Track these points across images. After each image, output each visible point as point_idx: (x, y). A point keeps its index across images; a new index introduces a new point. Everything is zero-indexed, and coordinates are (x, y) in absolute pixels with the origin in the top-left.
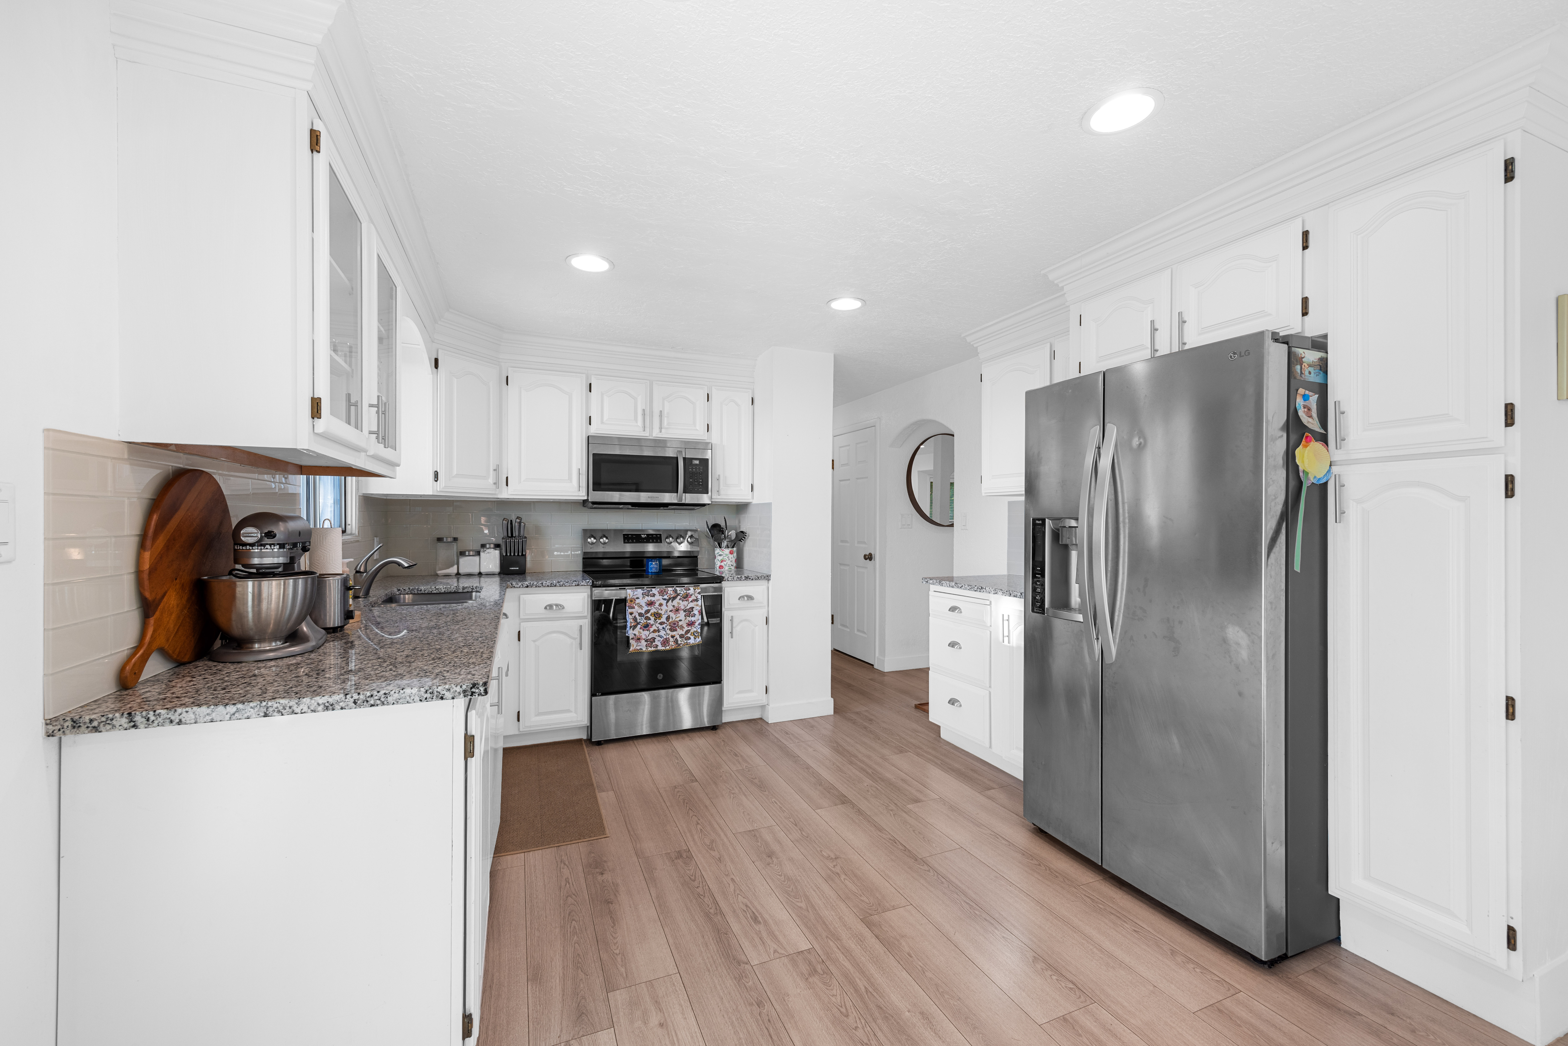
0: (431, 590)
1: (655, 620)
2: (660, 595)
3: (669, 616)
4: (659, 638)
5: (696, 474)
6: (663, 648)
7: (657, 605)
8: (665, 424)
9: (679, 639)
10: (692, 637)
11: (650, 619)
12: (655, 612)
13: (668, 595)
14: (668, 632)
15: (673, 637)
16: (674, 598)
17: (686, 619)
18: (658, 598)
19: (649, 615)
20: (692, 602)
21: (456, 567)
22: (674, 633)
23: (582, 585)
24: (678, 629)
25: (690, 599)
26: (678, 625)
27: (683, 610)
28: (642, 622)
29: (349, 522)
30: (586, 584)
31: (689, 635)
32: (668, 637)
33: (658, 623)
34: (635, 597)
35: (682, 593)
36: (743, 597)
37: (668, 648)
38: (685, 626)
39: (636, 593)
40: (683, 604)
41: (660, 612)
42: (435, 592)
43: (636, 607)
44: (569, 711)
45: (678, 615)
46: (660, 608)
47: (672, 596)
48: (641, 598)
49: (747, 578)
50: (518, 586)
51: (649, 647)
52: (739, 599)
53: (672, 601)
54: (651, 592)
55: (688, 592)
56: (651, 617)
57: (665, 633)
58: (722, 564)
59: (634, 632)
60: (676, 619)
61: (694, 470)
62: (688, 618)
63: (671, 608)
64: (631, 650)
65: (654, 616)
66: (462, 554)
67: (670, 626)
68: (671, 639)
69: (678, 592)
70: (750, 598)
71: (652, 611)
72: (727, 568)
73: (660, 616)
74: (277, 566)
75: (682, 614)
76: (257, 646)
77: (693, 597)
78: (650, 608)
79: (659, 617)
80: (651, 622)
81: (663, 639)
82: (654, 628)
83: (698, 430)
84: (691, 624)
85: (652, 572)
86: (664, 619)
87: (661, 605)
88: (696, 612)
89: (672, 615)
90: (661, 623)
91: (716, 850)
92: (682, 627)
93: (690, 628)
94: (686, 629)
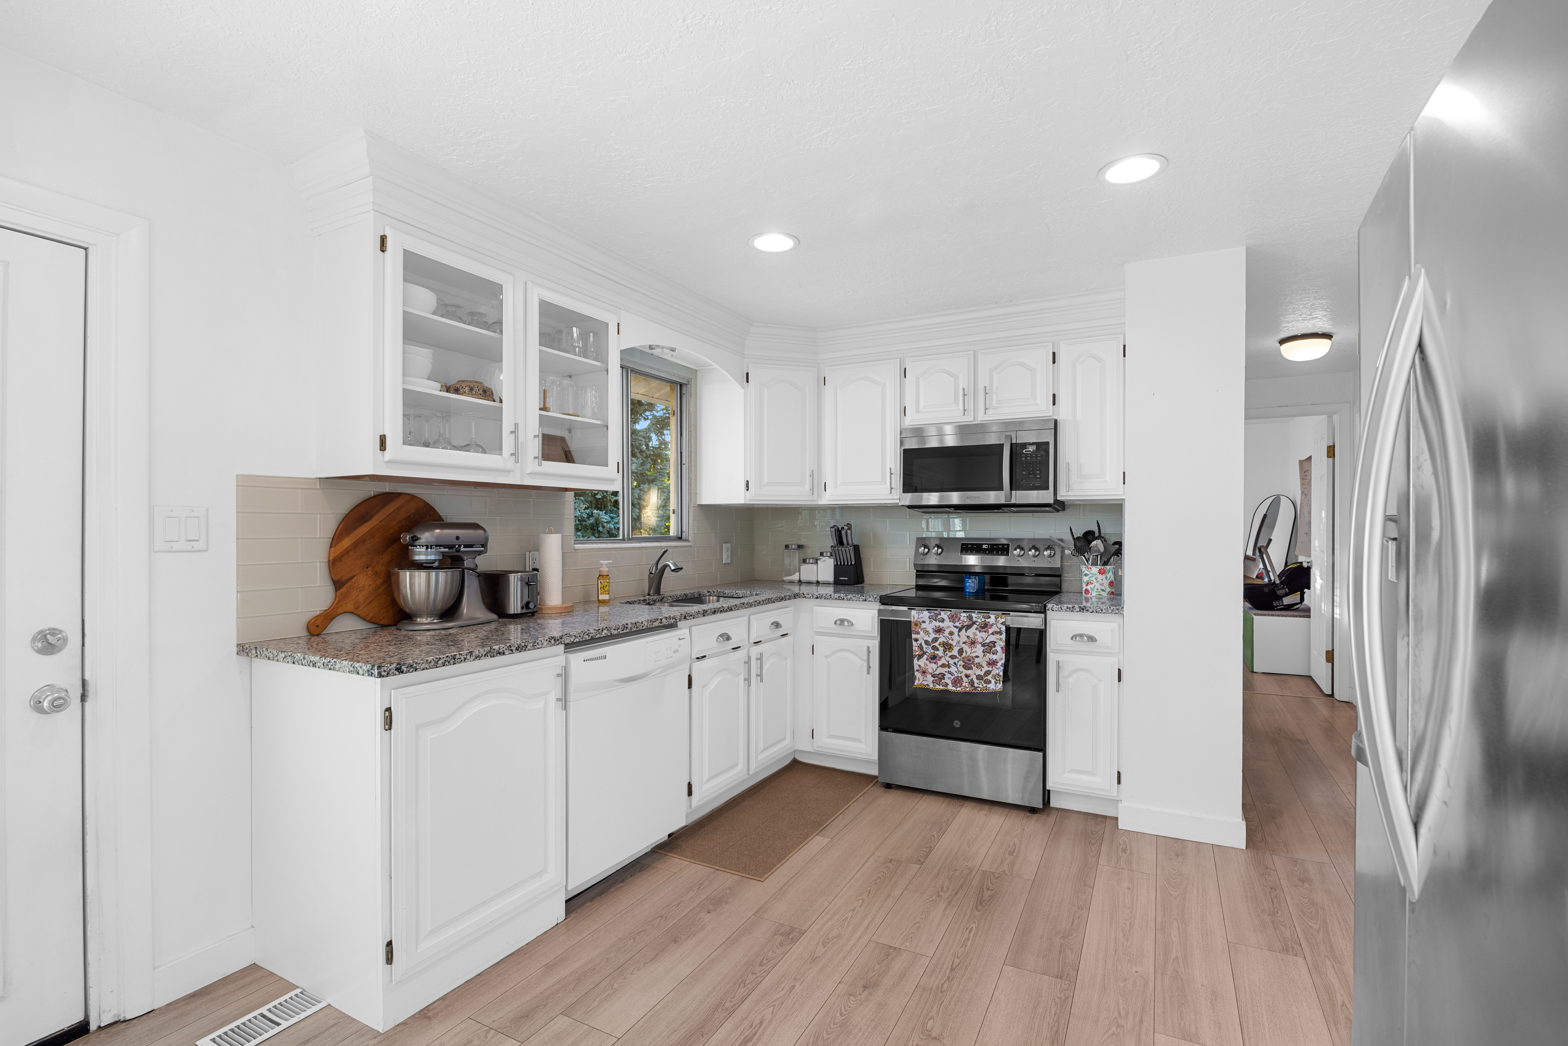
0: (732, 594)
1: (945, 652)
2: (950, 621)
3: (962, 648)
4: (950, 676)
5: (1031, 464)
6: (954, 688)
7: (947, 633)
8: (994, 402)
9: (976, 681)
10: (993, 681)
11: (938, 650)
12: (944, 642)
13: (960, 622)
14: (961, 669)
15: (967, 676)
16: (968, 627)
17: (984, 656)
18: (947, 624)
19: (936, 644)
20: (992, 634)
21: (797, 574)
22: (968, 672)
23: (869, 601)
24: (974, 668)
25: (991, 631)
26: (973, 662)
27: (981, 643)
28: (928, 651)
29: (684, 529)
30: (873, 600)
31: (989, 677)
32: (960, 675)
33: (948, 655)
34: (921, 620)
35: (979, 621)
36: (1081, 636)
37: (959, 689)
38: (984, 664)
39: (921, 615)
40: (980, 636)
41: (950, 642)
42: (735, 596)
43: (922, 633)
44: (858, 740)
45: (974, 650)
46: (950, 637)
47: (965, 624)
48: (927, 622)
49: (1083, 609)
50: (809, 596)
51: (937, 684)
52: (1072, 638)
53: (966, 630)
54: (939, 617)
55: (987, 620)
56: (940, 648)
57: (956, 669)
58: (1089, 587)
59: (919, 663)
60: (972, 655)
61: (1029, 458)
62: (988, 654)
63: (965, 639)
64: (915, 684)
65: (944, 646)
66: (804, 561)
67: (963, 662)
68: (965, 679)
69: (974, 619)
70: (1092, 639)
71: (940, 640)
72: (1094, 594)
73: (951, 647)
74: (434, 561)
75: (979, 650)
76: (418, 620)
77: (994, 628)
78: (938, 636)
79: (949, 649)
80: (940, 653)
81: (953, 677)
82: (943, 661)
83: (1038, 405)
84: (992, 663)
85: (969, 592)
86: (955, 652)
87: (951, 633)
88: (998, 648)
89: (966, 648)
90: (953, 657)
91: (827, 947)
92: (979, 666)
93: (990, 669)
94: (986, 669)
